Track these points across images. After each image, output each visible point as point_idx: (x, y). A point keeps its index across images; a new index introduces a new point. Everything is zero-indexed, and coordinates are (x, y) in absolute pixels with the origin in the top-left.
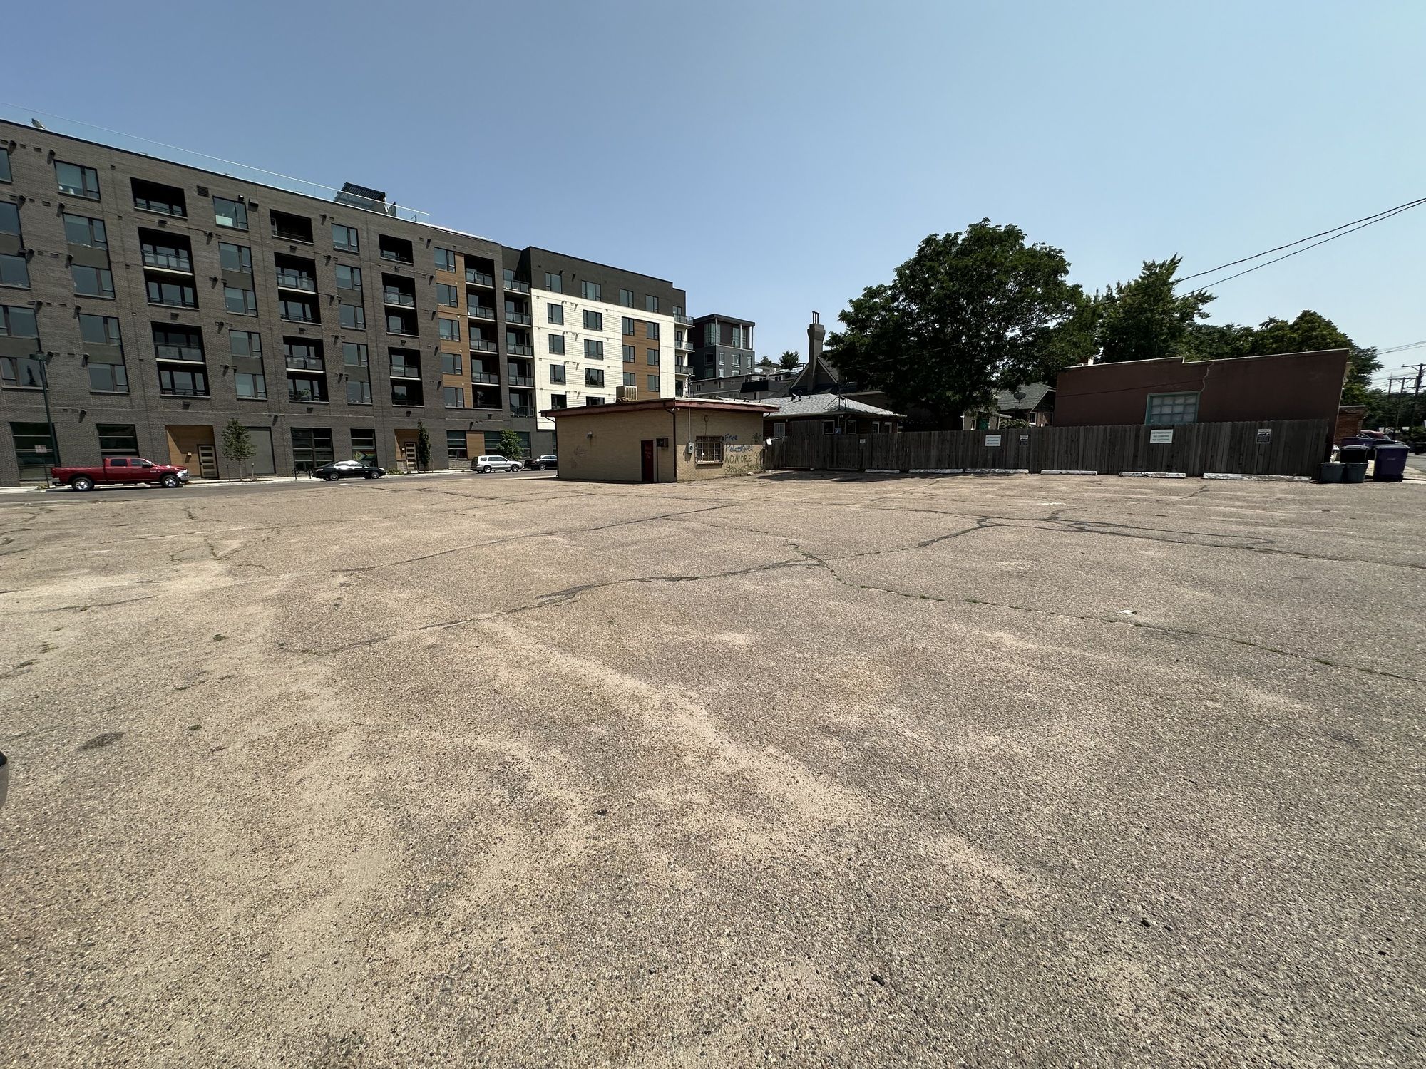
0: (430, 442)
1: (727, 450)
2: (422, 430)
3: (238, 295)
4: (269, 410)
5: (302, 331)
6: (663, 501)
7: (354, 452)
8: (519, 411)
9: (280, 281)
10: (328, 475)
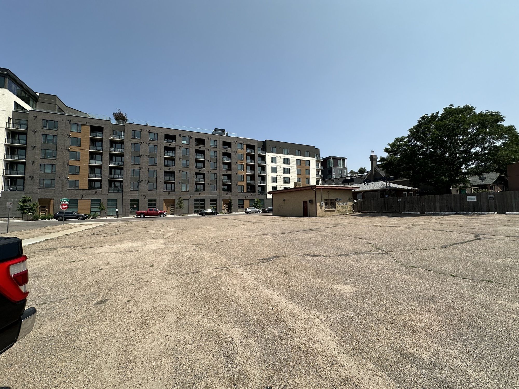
0: (233, 203)
1: (337, 205)
2: (230, 199)
3: (185, 162)
4: (189, 194)
5: (200, 171)
6: (311, 223)
7: (210, 206)
8: (261, 193)
9: (196, 157)
10: (202, 214)
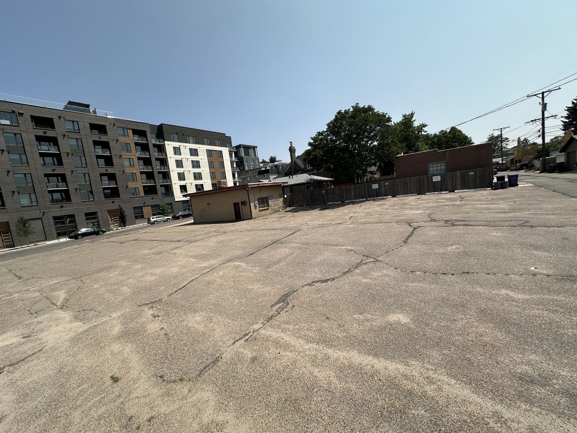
0: (125, 213)
1: (270, 202)
2: (121, 209)
3: (17, 157)
4: (40, 209)
5: (53, 170)
7: (87, 223)
8: (165, 194)
9: (39, 148)
10: (76, 237)
